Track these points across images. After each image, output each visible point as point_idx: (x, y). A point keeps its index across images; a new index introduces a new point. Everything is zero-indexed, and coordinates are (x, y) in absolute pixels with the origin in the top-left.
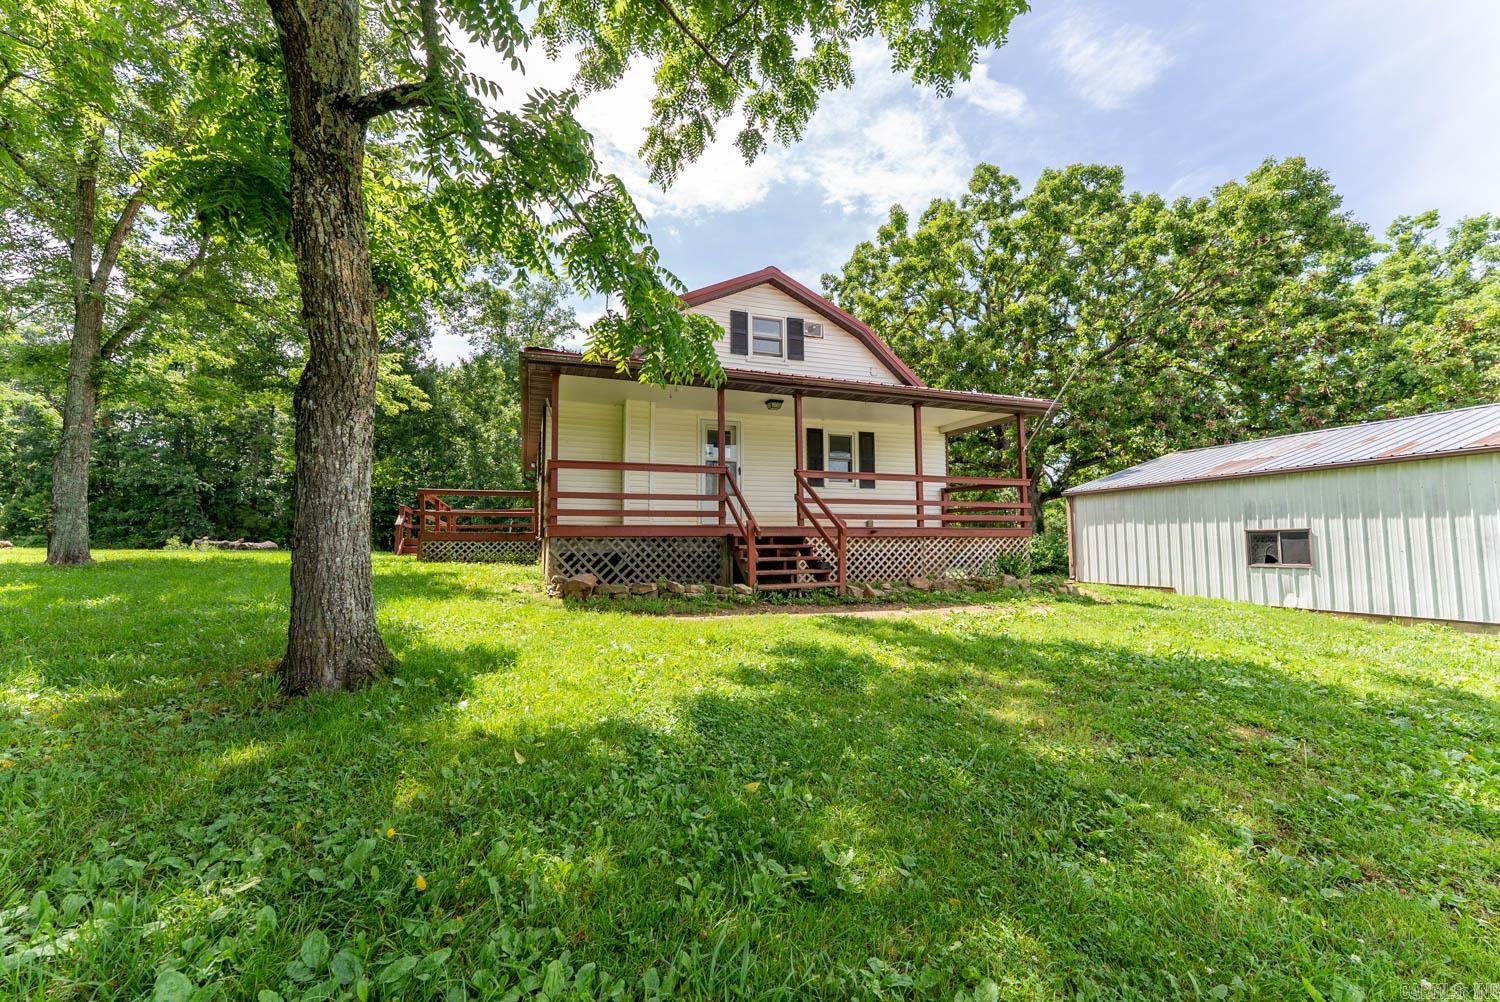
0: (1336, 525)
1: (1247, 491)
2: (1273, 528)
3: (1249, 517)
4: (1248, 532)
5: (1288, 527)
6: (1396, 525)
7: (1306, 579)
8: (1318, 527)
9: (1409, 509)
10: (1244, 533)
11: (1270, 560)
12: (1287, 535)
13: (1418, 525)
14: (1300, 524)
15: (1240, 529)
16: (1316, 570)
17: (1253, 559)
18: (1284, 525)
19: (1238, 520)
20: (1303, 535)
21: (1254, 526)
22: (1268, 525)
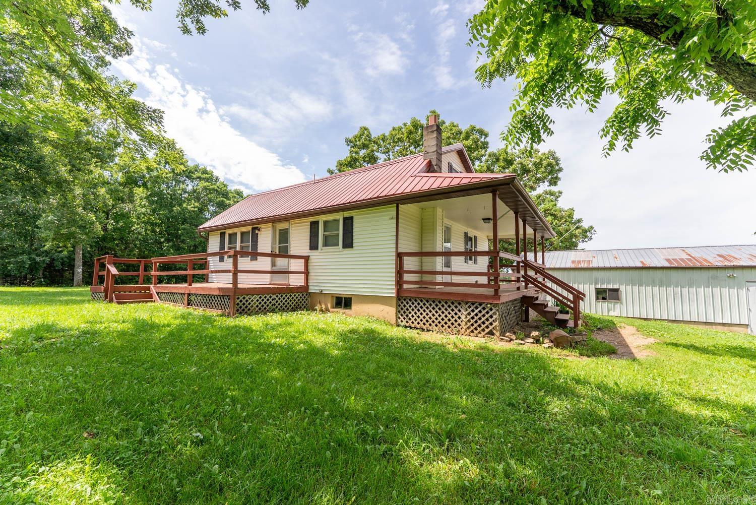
0: (629, 288)
1: (595, 274)
2: (606, 287)
3: (596, 283)
4: (596, 288)
5: (612, 287)
6: (649, 289)
7: (618, 306)
8: (622, 288)
9: (653, 284)
10: (594, 289)
11: (604, 298)
12: (610, 290)
13: (656, 289)
14: (616, 287)
15: (593, 288)
16: (621, 303)
17: (597, 298)
18: (610, 287)
19: (592, 284)
20: (617, 290)
21: (599, 286)
22: (604, 286)
